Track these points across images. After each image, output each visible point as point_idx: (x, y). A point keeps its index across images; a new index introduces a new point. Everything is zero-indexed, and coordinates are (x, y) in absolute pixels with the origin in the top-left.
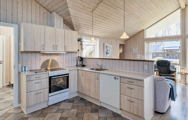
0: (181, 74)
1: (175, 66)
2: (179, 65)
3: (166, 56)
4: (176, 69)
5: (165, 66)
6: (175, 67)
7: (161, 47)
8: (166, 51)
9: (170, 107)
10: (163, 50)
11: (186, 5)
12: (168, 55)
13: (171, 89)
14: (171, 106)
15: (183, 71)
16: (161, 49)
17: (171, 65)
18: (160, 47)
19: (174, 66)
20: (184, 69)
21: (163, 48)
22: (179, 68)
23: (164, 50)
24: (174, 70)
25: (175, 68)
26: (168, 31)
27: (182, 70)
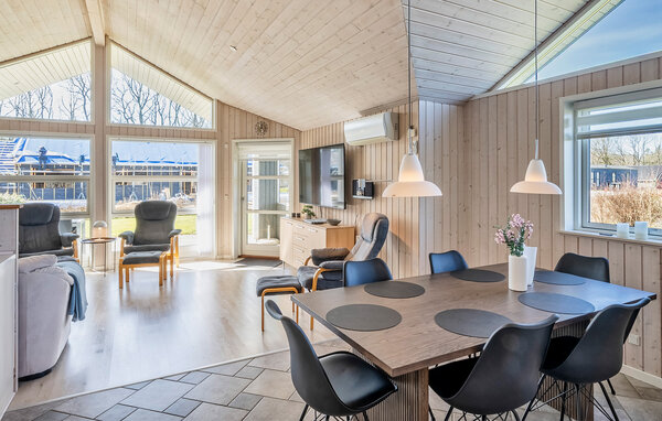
0: (92, 241)
1: (73, 221)
2: (86, 214)
3: (31, 188)
4: (78, 229)
5: (42, 224)
6: (73, 225)
7: (14, 153)
8: (31, 171)
9: (67, 346)
10: (22, 166)
11: (106, 36)
12: (40, 185)
13: (72, 287)
14: (70, 342)
15: (99, 233)
16: (14, 163)
17: (61, 219)
18: (8, 155)
19: (70, 221)
20: (102, 226)
21: (22, 159)
22: (83, 225)
23: (27, 167)
24: (71, 234)
25: (74, 228)
26: (41, 97)
27: (94, 230)
